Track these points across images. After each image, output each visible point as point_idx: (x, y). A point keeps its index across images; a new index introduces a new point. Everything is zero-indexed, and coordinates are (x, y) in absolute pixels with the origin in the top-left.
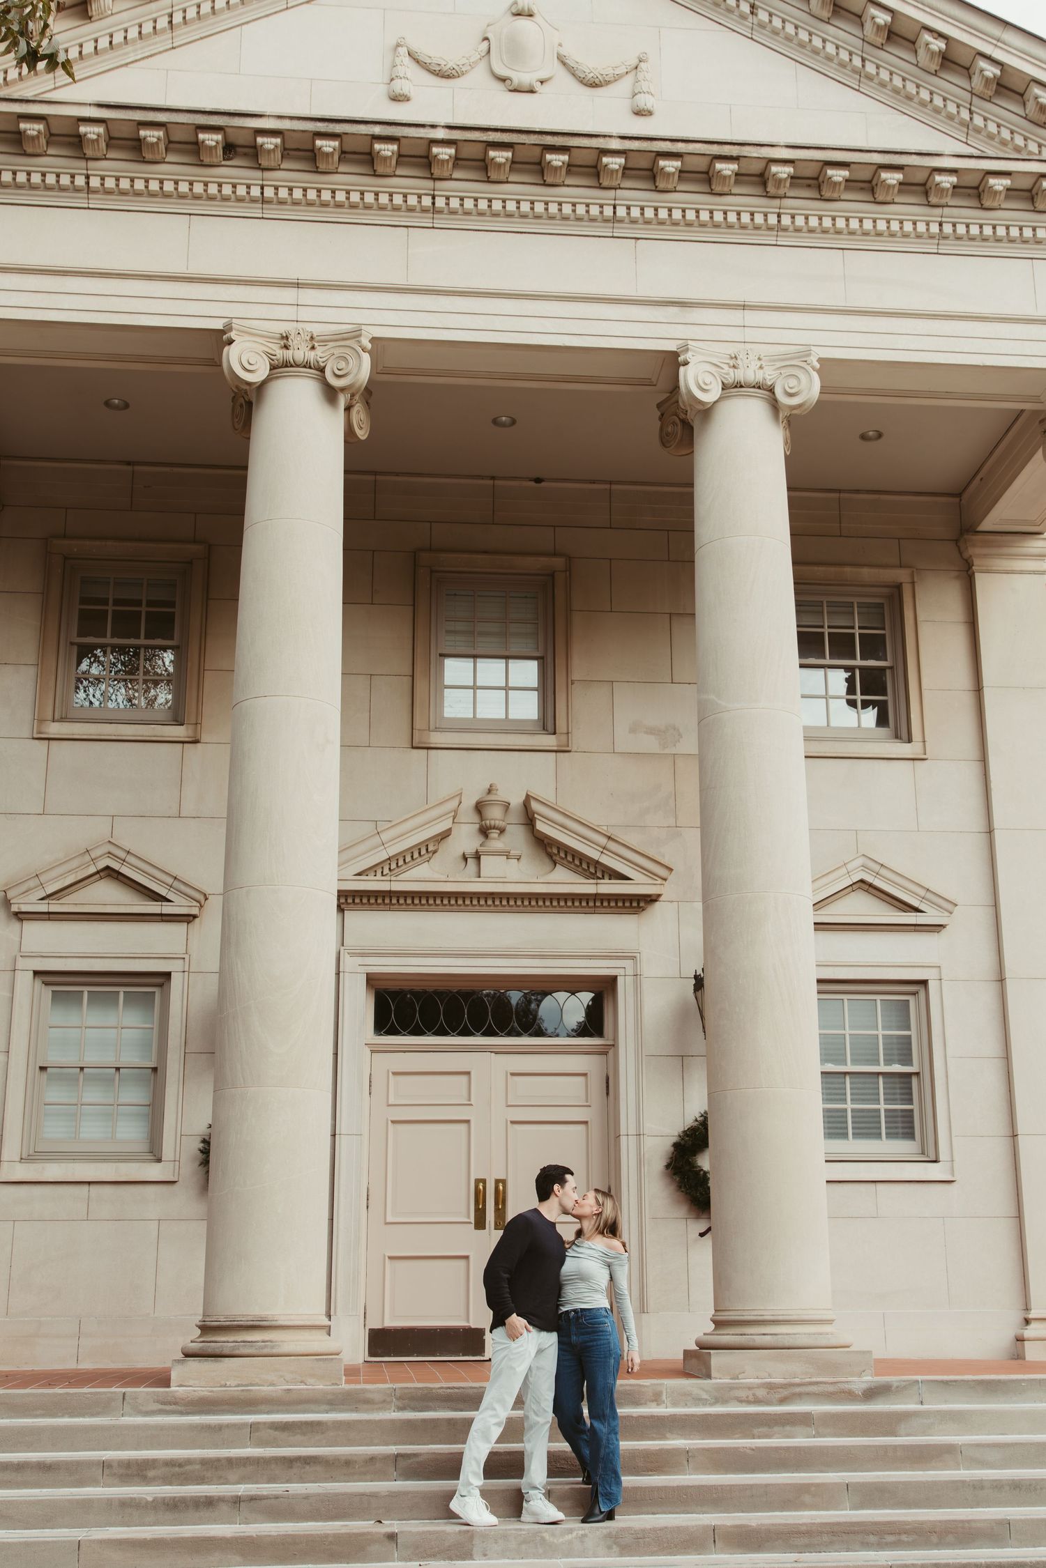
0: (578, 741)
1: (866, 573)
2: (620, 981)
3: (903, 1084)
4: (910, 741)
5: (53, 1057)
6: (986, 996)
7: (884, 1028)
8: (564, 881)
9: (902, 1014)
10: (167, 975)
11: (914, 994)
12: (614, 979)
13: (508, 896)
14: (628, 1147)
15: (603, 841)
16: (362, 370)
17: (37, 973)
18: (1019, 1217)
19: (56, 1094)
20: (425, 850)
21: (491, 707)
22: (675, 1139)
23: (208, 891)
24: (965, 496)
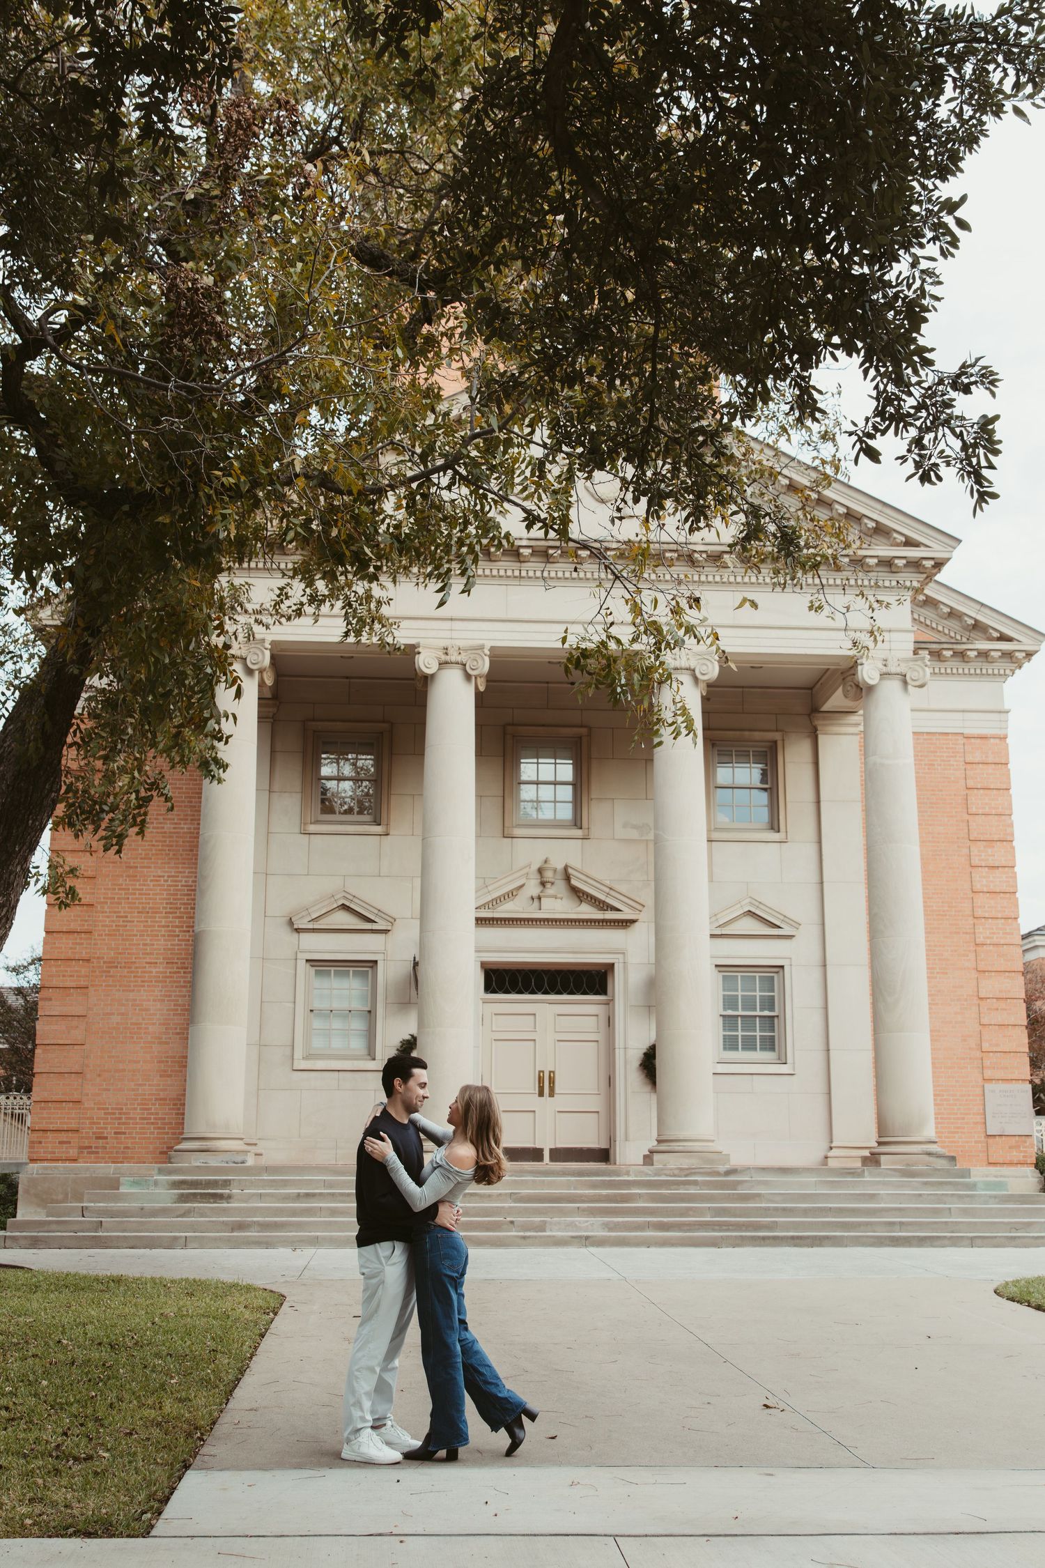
0: (594, 832)
1: (757, 735)
2: (616, 966)
3: (770, 1022)
4: (779, 831)
5: (316, 1005)
6: (817, 974)
7: (760, 991)
8: (586, 911)
9: (769, 983)
10: (376, 962)
11: (777, 972)
12: (612, 966)
13: (556, 920)
14: (619, 1054)
15: (607, 890)
16: (485, 666)
17: (307, 961)
18: (829, 1093)
19: (317, 1024)
20: (511, 895)
21: (547, 813)
22: (645, 1051)
23: (395, 916)
24: (814, 690)
